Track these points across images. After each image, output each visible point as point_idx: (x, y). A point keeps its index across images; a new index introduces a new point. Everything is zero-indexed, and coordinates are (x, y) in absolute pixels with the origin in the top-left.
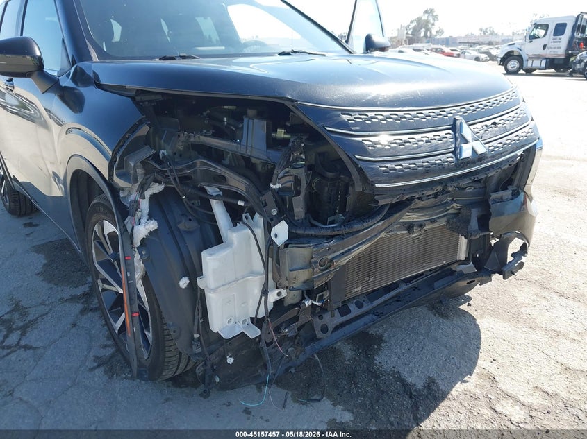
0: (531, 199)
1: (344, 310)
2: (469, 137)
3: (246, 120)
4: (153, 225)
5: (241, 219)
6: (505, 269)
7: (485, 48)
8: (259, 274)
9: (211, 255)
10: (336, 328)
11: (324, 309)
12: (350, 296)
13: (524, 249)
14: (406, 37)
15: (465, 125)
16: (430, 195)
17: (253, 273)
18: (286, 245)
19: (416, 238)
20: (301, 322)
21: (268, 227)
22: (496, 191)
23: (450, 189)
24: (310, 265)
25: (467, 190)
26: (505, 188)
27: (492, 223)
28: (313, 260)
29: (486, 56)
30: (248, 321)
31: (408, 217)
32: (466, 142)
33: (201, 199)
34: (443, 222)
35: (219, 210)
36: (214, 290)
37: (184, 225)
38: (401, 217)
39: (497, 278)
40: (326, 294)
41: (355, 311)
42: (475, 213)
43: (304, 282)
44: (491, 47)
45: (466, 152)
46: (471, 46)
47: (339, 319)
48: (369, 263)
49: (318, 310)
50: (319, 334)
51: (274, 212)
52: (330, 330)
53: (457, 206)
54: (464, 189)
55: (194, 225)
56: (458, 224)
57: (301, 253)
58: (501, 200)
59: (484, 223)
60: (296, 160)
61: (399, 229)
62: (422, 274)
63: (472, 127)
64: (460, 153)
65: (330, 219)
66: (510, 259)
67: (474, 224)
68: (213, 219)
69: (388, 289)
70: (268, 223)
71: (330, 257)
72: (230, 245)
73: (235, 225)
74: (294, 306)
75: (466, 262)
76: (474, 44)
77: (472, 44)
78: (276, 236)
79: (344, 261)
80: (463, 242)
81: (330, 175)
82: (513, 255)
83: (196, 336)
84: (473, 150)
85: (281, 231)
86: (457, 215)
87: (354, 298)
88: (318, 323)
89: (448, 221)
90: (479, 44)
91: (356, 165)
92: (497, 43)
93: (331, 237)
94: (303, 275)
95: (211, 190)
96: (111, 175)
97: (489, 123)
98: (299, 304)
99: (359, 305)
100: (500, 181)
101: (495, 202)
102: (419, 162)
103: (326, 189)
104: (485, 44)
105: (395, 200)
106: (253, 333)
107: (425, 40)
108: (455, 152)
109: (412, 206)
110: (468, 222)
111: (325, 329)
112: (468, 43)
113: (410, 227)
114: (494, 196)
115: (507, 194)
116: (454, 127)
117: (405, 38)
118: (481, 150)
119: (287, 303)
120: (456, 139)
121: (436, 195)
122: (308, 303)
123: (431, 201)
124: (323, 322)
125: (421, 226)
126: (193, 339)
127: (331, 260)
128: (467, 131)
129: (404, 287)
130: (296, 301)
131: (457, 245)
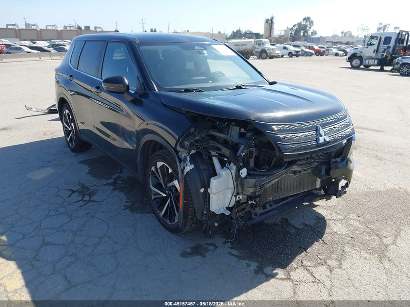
0: (351, 162)
1: (264, 207)
2: (323, 134)
3: (231, 127)
4: (192, 167)
5: (225, 166)
6: (338, 194)
7: (343, 46)
8: (231, 189)
9: (215, 180)
10: (261, 214)
11: (256, 206)
12: (267, 201)
13: (347, 185)
14: (291, 36)
15: (321, 129)
16: (304, 159)
17: (229, 188)
18: (246, 178)
19: (297, 177)
20: (246, 210)
21: (238, 170)
22: (334, 158)
23: (313, 156)
24: (255, 186)
25: (321, 157)
26: (338, 157)
27: (332, 172)
28: (257, 184)
29: (343, 53)
30: (225, 208)
31: (295, 168)
32: (322, 136)
33: (208, 156)
34: (310, 171)
35: (216, 161)
36: (215, 194)
37: (202, 167)
38: (292, 168)
39: (334, 197)
40: (258, 199)
41: (268, 208)
42: (324, 168)
43: (252, 193)
44: (348, 46)
45: (321, 140)
46: (335, 45)
47: (262, 211)
48: (277, 187)
49: (254, 206)
50: (254, 217)
51: (242, 164)
52: (258, 215)
53: (316, 164)
54: (320, 156)
55: (206, 167)
56: (316, 172)
57: (252, 181)
58: (336, 162)
59: (328, 172)
60: (251, 143)
61: (290, 173)
62: (299, 194)
63: (324, 129)
64: (319, 141)
65: (262, 168)
66: (340, 189)
67: (323, 172)
68: (213, 165)
69: (284, 199)
70: (238, 168)
71: (263, 183)
72: (222, 176)
73: (223, 168)
74: (244, 203)
75: (320, 190)
76: (337, 43)
77: (335, 43)
78: (242, 174)
79: (268, 185)
80: (319, 181)
81: (264, 150)
82: (342, 187)
83: (205, 212)
84: (324, 139)
85: (244, 172)
86: (316, 168)
87: (268, 202)
88: (253, 212)
89: (312, 170)
90: (341, 43)
91: (277, 145)
92: (352, 43)
93: (264, 176)
94: (251, 190)
95: (213, 153)
96: (176, 146)
97: (332, 127)
98: (247, 203)
99: (271, 206)
100: (336, 153)
101: (333, 163)
102: (302, 145)
103: (262, 155)
104: (344, 44)
105: (291, 159)
106: (228, 213)
107: (303, 38)
108: (317, 140)
109: (297, 164)
110: (320, 171)
111: (256, 214)
112: (332, 42)
113: (295, 172)
114: (333, 160)
115: (339, 160)
116: (317, 130)
117: (289, 36)
118: (328, 139)
119: (241, 202)
120: (317, 135)
121: (307, 159)
122: (250, 202)
123: (305, 162)
124: (255, 211)
125: (300, 172)
126: (203, 214)
127: (263, 185)
128: (322, 132)
129: (290, 199)
130: (245, 201)
131: (316, 181)
